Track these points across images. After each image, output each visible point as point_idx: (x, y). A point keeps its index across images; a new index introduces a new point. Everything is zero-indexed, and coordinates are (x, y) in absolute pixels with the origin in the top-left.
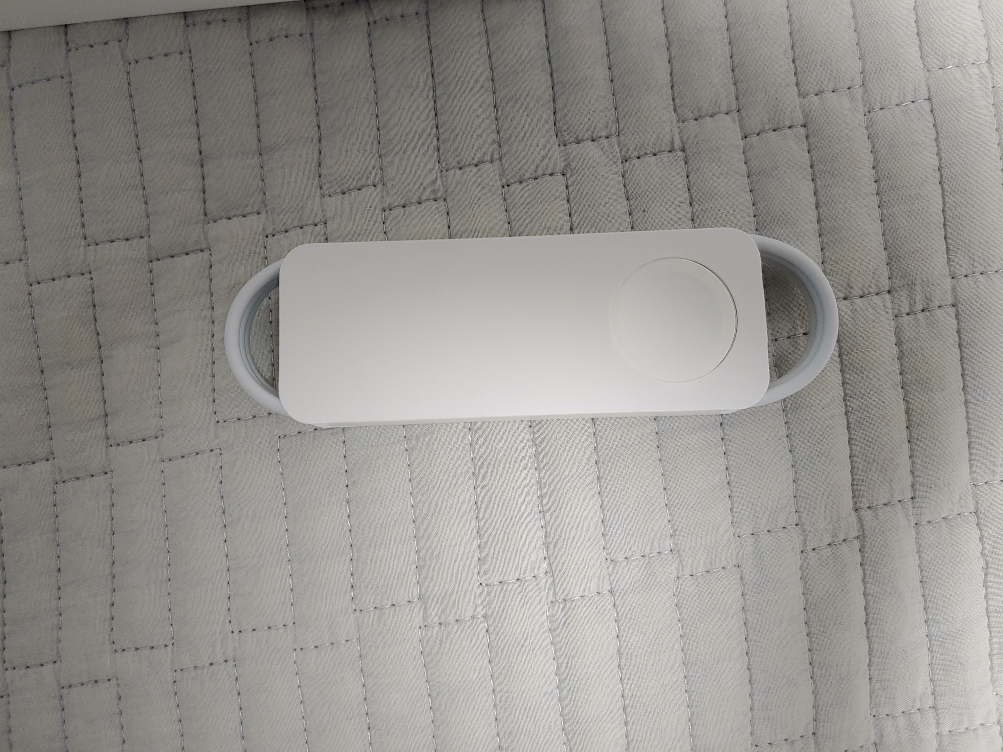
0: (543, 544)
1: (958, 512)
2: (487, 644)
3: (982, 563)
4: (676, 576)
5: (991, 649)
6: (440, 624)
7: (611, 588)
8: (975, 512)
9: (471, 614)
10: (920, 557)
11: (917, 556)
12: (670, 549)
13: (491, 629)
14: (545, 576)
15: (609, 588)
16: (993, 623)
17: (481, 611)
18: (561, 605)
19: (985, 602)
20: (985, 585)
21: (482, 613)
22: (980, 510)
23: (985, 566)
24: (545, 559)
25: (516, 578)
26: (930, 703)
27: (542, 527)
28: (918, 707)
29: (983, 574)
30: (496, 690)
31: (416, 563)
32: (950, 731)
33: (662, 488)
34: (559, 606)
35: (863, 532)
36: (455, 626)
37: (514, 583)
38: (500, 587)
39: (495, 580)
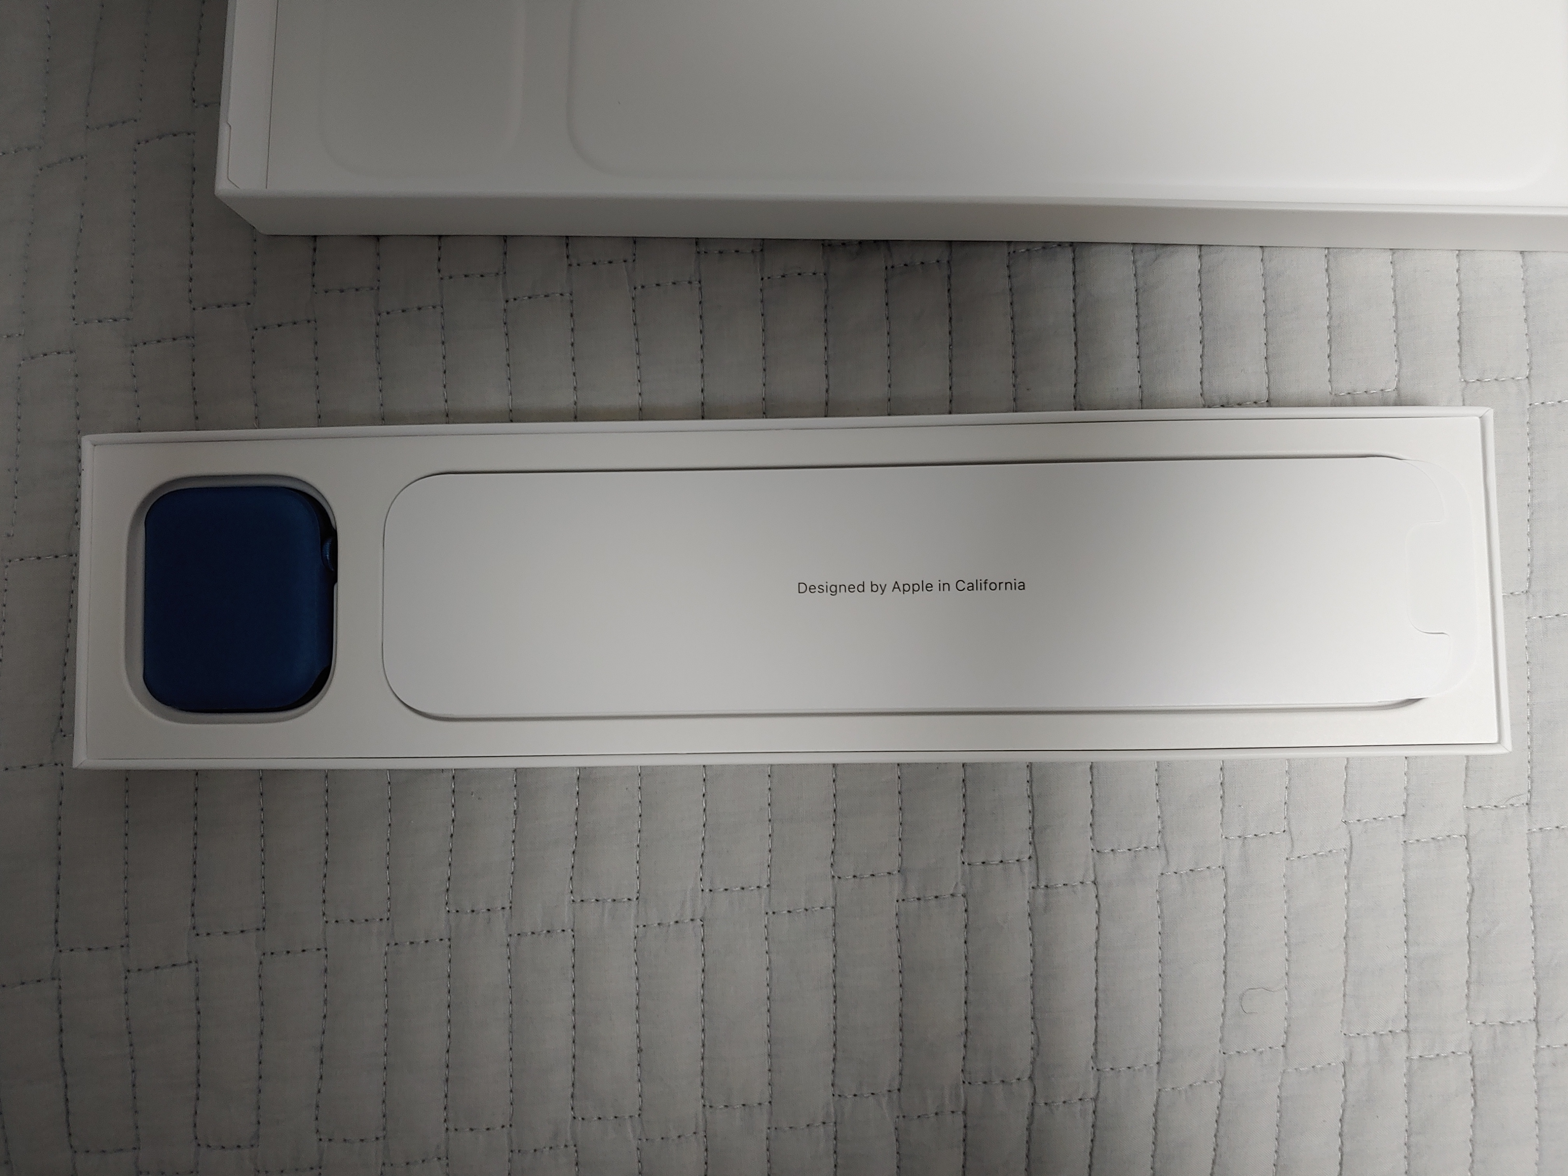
0: (1030, 828)
1: (1448, 834)
2: (964, 924)
3: (1469, 888)
4: (1161, 872)
5: (1469, 977)
6: (919, 899)
7: (1096, 879)
8: (1465, 836)
9: (951, 892)
10: (1406, 876)
11: (1403, 875)
12: (1156, 844)
13: (970, 909)
14: (1028, 860)
15: (1093, 879)
16: (1473, 950)
17: (961, 889)
18: (1043, 891)
19: (1467, 929)
20: (1469, 910)
21: (962, 893)
22: (1471, 834)
23: (1470, 891)
24: (1030, 843)
25: (1000, 859)
26: (1403, 1025)
27: (1030, 812)
28: (1390, 1029)
29: (1468, 899)
30: (969, 971)
31: (899, 835)
32: (1421, 1056)
33: (1155, 784)
34: (1041, 892)
35: (1352, 845)
36: (933, 902)
37: (997, 864)
38: (982, 867)
39: (978, 859)
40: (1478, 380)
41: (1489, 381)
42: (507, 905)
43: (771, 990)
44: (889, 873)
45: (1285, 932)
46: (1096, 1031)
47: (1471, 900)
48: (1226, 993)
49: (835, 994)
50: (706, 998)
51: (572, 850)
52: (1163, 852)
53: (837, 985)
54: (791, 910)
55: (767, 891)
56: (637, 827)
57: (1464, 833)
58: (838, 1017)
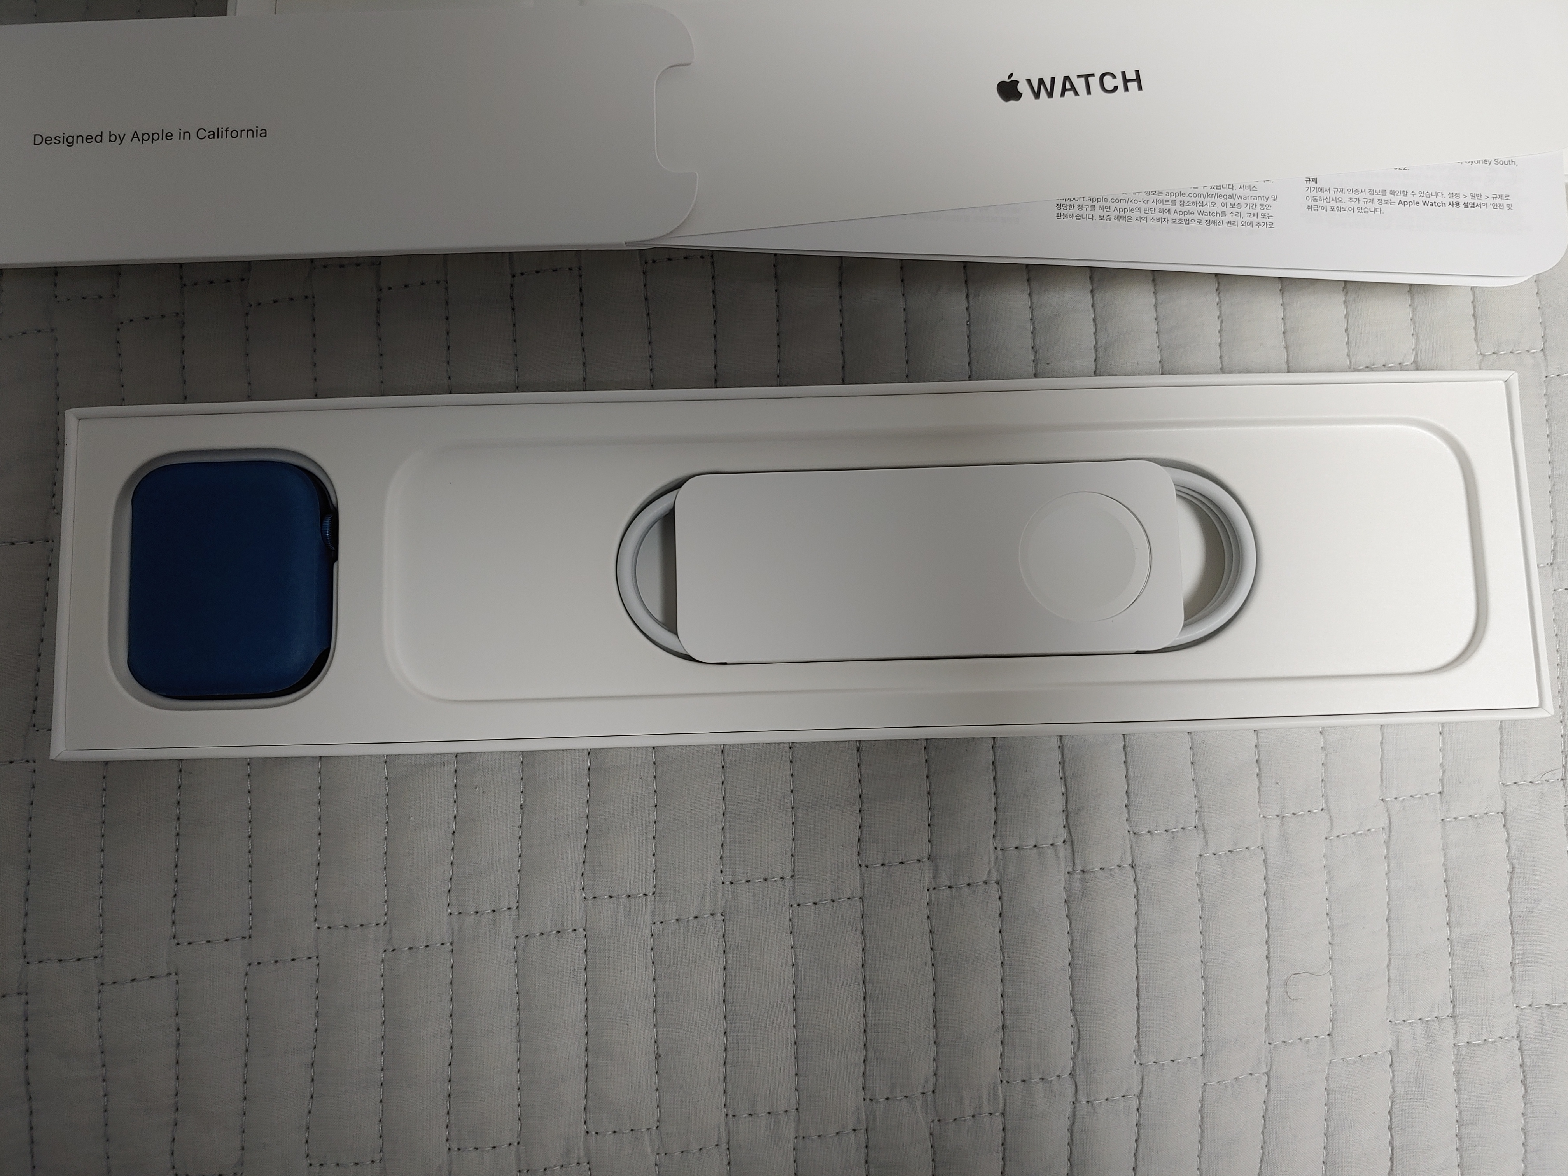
0: (1063, 811)
1: (1485, 812)
2: (998, 912)
3: (1509, 867)
4: (1199, 854)
5: (1513, 958)
6: (950, 887)
7: (1133, 862)
8: (1502, 813)
9: (985, 878)
10: (1445, 855)
11: (1442, 853)
12: (1194, 825)
13: (1005, 896)
14: (1063, 844)
15: (1130, 862)
17: (995, 876)
18: (1079, 876)
19: (1509, 909)
20: (1510, 890)
21: (995, 879)
22: (1508, 811)
23: (1510, 870)
24: (1064, 827)
25: (1034, 844)
26: (1449, 1011)
27: (1063, 794)
28: (1436, 1015)
29: (1508, 879)
30: (1005, 963)
31: (928, 821)
32: (1468, 1043)
33: (1190, 762)
34: (1077, 876)
35: (1390, 824)
36: (966, 890)
37: (1030, 849)
38: (1016, 852)
39: (1011, 844)
40: (1494, 353)
41: (1504, 354)
42: (514, 906)
43: (797, 987)
44: (919, 861)
45: (1327, 914)
46: (1138, 1022)
47: (1511, 879)
48: (1270, 980)
49: (864, 991)
50: (728, 998)
51: (583, 844)
52: (1201, 832)
53: (867, 980)
54: (817, 901)
55: (791, 882)
56: (652, 818)
57: (1501, 810)
58: (869, 1014)
